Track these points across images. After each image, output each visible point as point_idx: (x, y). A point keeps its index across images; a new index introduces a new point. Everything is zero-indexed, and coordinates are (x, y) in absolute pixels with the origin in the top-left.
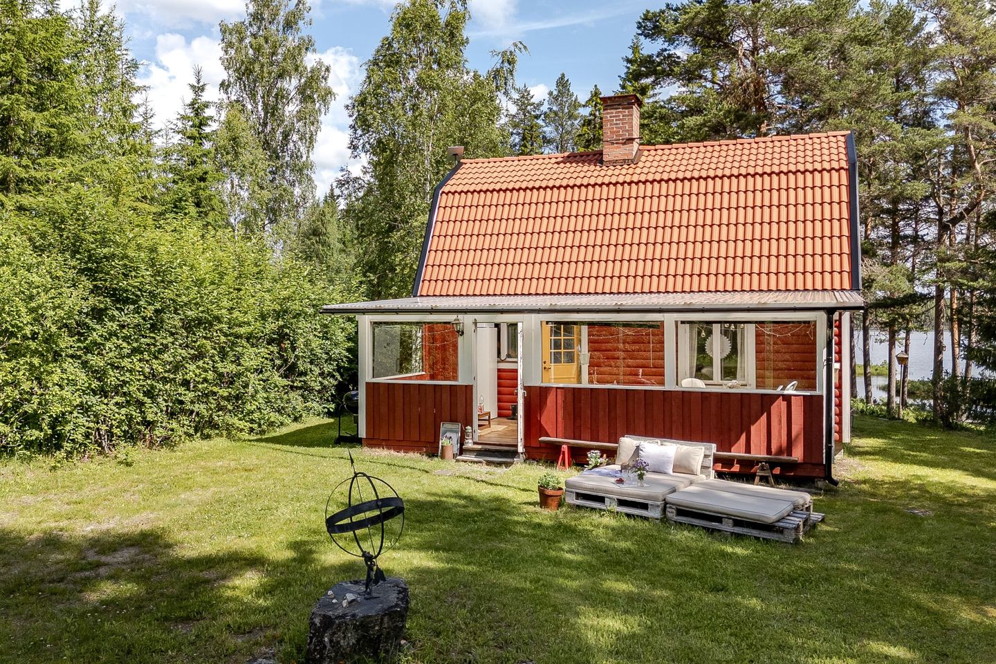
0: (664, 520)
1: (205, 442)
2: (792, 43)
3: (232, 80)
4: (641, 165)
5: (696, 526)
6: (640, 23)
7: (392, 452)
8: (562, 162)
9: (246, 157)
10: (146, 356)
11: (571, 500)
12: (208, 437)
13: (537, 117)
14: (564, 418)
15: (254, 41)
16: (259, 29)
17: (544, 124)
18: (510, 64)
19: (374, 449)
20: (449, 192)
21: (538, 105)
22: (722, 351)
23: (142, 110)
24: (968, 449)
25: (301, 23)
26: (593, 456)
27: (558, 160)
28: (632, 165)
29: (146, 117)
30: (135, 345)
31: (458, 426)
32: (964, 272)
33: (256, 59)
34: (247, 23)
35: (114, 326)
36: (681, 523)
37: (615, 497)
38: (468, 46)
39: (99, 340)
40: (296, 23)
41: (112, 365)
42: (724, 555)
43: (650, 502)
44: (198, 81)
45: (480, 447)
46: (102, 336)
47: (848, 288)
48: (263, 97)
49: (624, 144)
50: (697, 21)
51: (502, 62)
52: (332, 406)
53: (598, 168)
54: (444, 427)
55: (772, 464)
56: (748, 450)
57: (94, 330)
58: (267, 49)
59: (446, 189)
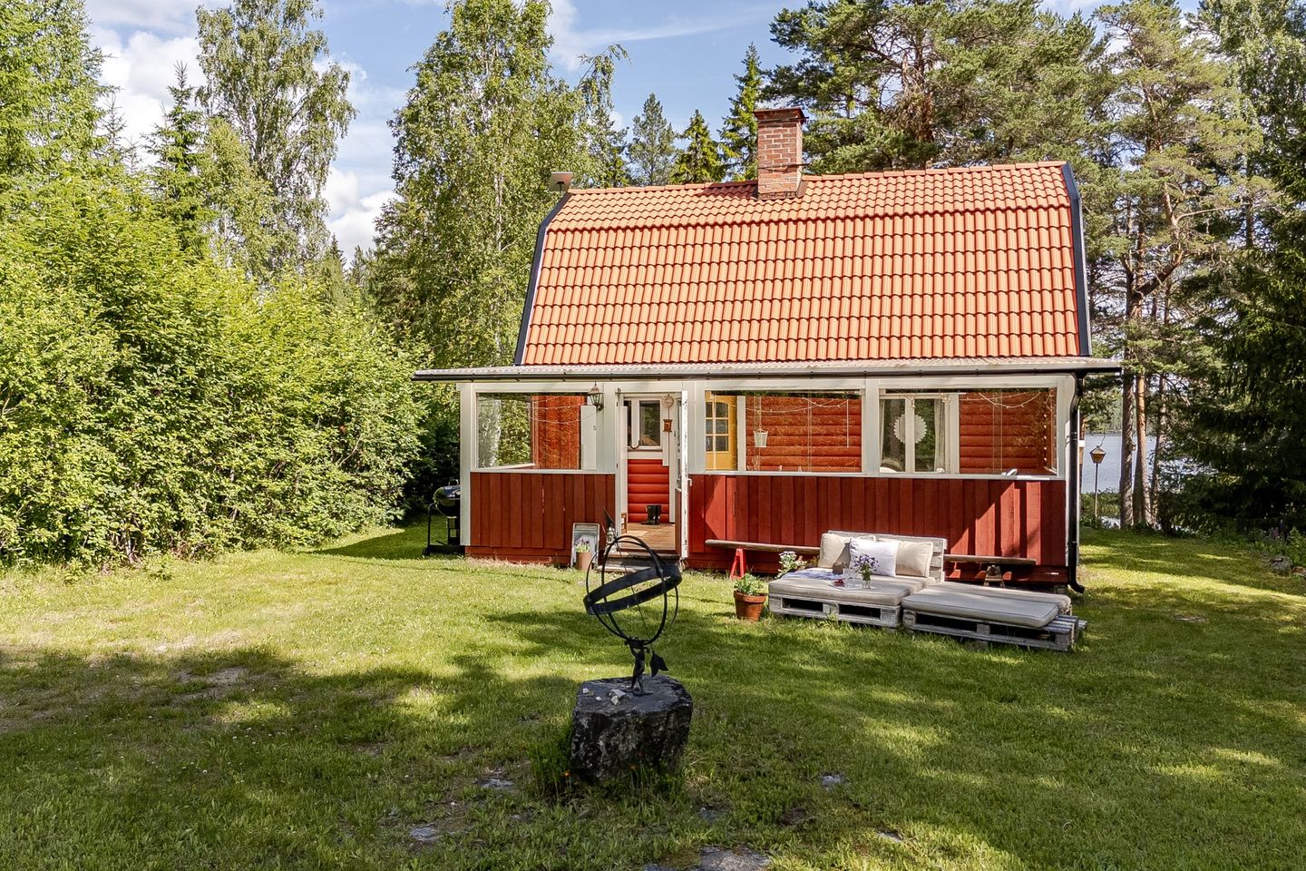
0: (902, 629)
1: (250, 554)
2: (969, 57)
3: (214, 89)
4: (807, 199)
5: (943, 635)
6: (774, 25)
7: (507, 563)
8: (703, 194)
9: (242, 191)
10: (184, 433)
11: (778, 608)
12: (251, 547)
13: (620, 150)
14: (736, 514)
15: (243, 36)
16: (251, 21)
17: (628, 160)
18: (604, 74)
19: (481, 561)
20: (559, 230)
21: (620, 135)
22: (917, 434)
23: (107, 118)
24: (1206, 556)
25: (307, 14)
26: (787, 558)
27: (698, 192)
28: (796, 199)
29: (114, 129)
30: (172, 417)
31: (596, 528)
32: (1159, 352)
33: (246, 61)
34: (233, 10)
35: (143, 391)
36: (923, 632)
37: (836, 602)
38: (553, 48)
39: (127, 410)
40: (301, 14)
41: (140, 443)
42: (991, 664)
43: (882, 607)
44: (182, 84)
45: (626, 554)
46: (129, 404)
47: (1075, 354)
48: (256, 112)
49: (785, 172)
50: (849, 25)
51: (595, 71)
52: (400, 513)
53: (752, 202)
54: (577, 529)
55: (1004, 567)
56: (972, 550)
57: (118, 396)
58: (261, 47)
59: (554, 226)
